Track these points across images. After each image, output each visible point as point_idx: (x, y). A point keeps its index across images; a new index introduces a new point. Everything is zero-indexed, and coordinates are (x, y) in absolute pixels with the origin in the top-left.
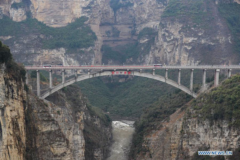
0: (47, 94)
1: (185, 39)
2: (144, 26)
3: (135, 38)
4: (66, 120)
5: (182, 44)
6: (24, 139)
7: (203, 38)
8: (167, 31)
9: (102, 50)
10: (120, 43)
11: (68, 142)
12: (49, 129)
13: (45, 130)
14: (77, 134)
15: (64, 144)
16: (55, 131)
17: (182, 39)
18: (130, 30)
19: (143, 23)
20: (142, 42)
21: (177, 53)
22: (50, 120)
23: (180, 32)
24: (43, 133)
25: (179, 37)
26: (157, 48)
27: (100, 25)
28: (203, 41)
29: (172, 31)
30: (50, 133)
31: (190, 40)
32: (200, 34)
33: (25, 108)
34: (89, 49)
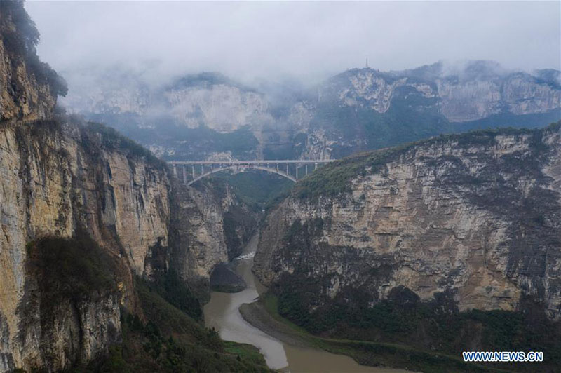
0: (191, 182)
1: (327, 143)
2: (299, 132)
3: (292, 142)
4: (205, 201)
5: (325, 147)
6: (167, 212)
7: (343, 141)
8: (314, 136)
9: (264, 153)
10: (280, 147)
11: (203, 216)
12: (188, 206)
13: (185, 207)
14: (214, 211)
15: (200, 217)
16: (193, 208)
17: (325, 142)
18: (289, 135)
19: (298, 129)
20: (297, 145)
21: (322, 154)
22: (189, 200)
23: (323, 136)
24: (184, 209)
25: (323, 141)
26: (306, 150)
27: (262, 132)
28: (343, 144)
29: (318, 135)
30: (189, 209)
31: (332, 143)
32: (340, 138)
33: (168, 190)
34: (251, 152)
